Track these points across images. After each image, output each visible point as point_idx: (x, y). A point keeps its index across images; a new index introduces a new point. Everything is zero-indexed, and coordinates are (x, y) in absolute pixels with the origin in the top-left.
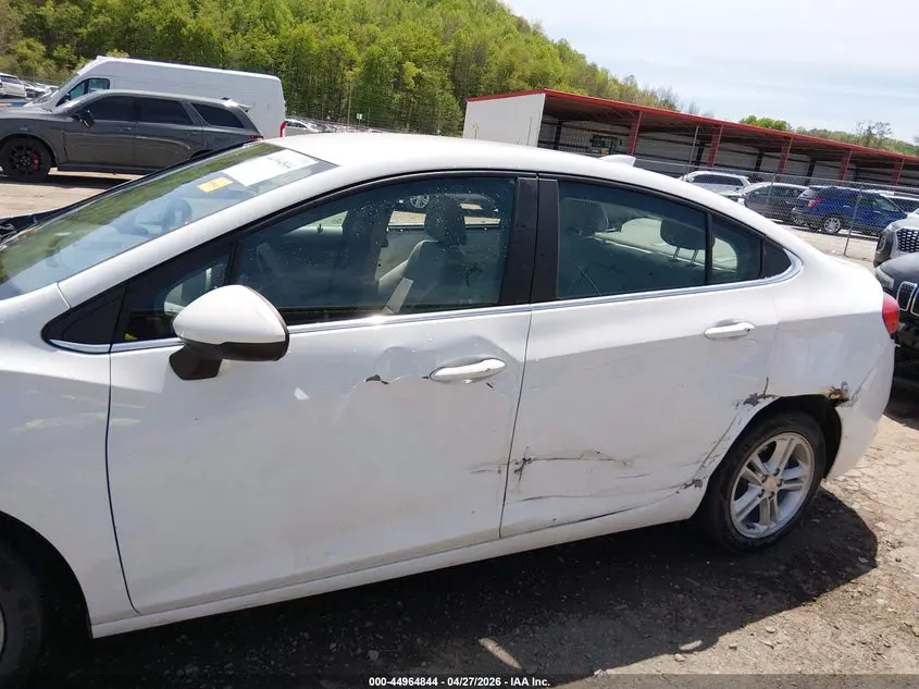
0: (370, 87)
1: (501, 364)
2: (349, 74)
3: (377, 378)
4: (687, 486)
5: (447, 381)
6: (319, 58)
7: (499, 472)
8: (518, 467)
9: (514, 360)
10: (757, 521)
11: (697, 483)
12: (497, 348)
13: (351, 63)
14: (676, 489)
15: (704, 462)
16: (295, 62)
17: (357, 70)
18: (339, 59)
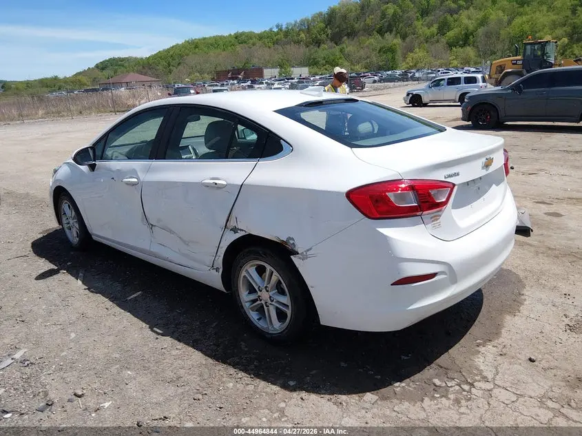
3: (113, 178)
4: (213, 269)
8: (151, 227)
9: (140, 180)
11: (218, 269)
14: (209, 268)
15: (215, 257)
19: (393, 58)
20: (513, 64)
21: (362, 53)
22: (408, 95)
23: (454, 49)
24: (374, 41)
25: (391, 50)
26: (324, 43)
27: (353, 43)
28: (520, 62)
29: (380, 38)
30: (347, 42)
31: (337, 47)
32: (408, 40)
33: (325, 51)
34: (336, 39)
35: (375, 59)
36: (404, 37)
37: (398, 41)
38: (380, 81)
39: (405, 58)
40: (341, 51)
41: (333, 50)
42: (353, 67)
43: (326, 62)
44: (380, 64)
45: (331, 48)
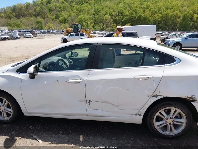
0: (184, 22)
1: (81, 80)
2: (178, 19)
3: (57, 81)
4: (137, 115)
5: (71, 83)
6: (171, 17)
7: (85, 102)
8: (89, 102)
9: (84, 80)
10: (167, 131)
11: (140, 115)
12: (81, 77)
13: (179, 17)
14: (133, 115)
15: (140, 110)
16: (165, 19)
17: (181, 18)
18: (176, 17)
19: (41, 25)
20: (71, 30)
21: (29, 23)
22: (62, 39)
23: (62, 24)
24: (33, 19)
25: (40, 22)
26: (12, 18)
27: (24, 19)
28: (72, 30)
29: (35, 18)
30: (22, 18)
31: (18, 20)
32: (45, 19)
33: (13, 21)
34: (18, 17)
35: (34, 25)
36: (44, 18)
37: (42, 20)
38: (40, 33)
39: (46, 26)
40: (20, 21)
41: (17, 21)
42: (26, 27)
43: (15, 25)
44: (37, 27)
45: (16, 20)
